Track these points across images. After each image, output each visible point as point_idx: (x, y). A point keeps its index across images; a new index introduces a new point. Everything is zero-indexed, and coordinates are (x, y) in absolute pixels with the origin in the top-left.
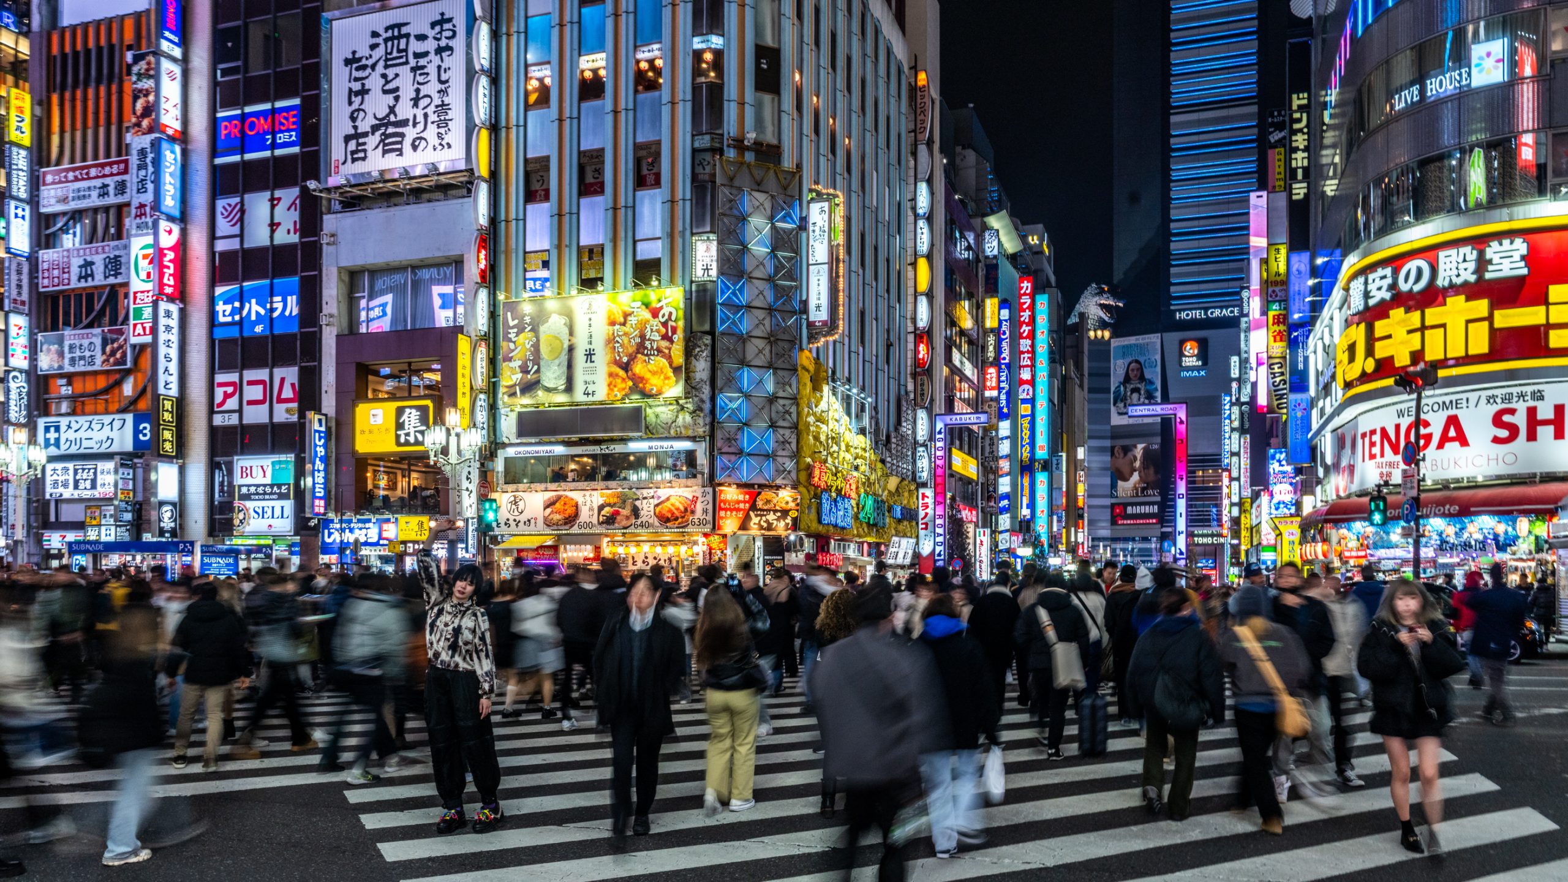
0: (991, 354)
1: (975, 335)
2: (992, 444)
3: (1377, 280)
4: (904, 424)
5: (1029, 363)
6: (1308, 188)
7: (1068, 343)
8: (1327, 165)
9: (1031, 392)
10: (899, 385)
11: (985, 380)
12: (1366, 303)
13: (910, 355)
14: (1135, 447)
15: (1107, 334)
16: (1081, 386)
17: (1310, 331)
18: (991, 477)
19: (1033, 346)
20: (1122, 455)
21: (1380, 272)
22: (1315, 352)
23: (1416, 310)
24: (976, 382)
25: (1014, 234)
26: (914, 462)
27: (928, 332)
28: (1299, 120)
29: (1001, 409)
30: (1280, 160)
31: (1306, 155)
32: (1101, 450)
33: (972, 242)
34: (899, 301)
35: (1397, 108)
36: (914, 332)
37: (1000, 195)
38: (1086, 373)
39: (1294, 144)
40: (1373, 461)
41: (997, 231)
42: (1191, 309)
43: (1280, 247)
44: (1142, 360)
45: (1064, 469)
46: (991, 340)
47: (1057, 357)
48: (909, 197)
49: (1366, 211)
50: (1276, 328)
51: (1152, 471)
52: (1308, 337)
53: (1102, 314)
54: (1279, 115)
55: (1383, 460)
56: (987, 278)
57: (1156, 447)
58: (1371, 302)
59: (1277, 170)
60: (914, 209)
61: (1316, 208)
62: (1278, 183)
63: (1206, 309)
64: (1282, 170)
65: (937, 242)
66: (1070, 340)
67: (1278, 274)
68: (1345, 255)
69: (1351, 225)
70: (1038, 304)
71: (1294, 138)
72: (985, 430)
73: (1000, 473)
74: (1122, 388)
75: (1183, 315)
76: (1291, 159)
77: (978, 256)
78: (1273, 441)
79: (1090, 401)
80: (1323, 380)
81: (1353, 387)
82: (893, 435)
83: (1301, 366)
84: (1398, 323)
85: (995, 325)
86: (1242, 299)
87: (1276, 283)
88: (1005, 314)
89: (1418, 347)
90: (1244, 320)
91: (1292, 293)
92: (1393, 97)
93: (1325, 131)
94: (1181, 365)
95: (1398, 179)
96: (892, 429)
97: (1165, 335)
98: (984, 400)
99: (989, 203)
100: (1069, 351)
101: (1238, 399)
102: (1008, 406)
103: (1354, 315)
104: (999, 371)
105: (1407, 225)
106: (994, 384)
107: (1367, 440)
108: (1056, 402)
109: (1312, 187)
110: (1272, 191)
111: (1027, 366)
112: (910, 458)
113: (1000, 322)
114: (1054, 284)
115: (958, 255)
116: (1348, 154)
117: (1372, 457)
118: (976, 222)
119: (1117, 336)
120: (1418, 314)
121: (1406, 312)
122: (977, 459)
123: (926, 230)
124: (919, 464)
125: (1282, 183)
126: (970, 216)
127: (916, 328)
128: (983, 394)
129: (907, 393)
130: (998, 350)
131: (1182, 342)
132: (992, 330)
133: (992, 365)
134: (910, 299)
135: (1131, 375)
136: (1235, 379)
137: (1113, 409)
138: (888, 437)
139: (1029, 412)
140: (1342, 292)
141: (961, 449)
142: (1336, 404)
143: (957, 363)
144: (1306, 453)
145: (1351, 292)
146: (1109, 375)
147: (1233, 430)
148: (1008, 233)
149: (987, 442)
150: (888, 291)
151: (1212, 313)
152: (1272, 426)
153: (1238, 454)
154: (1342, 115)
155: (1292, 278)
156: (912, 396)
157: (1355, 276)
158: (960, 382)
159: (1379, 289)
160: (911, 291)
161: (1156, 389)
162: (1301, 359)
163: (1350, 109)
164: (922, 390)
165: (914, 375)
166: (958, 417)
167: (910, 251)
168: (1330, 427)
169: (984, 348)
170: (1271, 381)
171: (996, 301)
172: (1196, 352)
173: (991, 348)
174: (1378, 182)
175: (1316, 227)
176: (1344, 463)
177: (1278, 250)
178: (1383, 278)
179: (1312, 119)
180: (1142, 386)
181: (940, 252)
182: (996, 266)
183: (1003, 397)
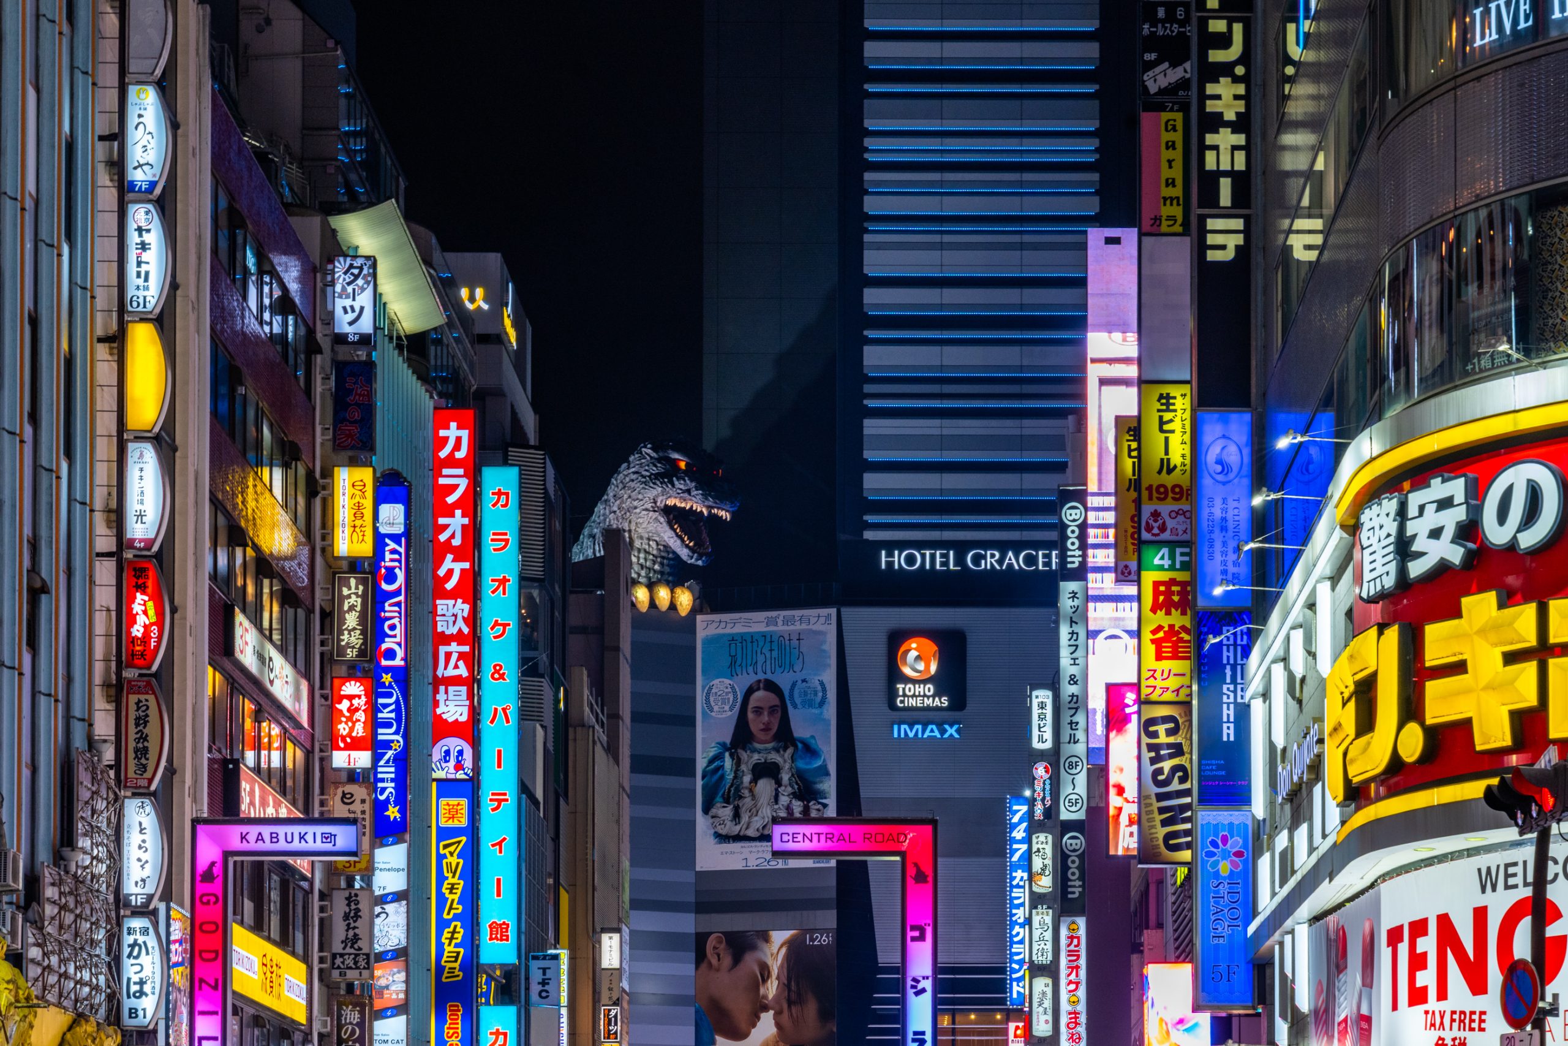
0: (351, 637)
1: (303, 574)
2: (353, 916)
3: (1430, 509)
4: (84, 843)
5: (463, 671)
6: (1247, 232)
7: (574, 619)
8: (1296, 174)
9: (468, 763)
10: (68, 717)
11: (332, 716)
12: (1402, 571)
13: (101, 624)
14: (767, 939)
15: (685, 599)
16: (612, 749)
17: (1252, 636)
18: (351, 1016)
19: (473, 620)
20: (727, 960)
21: (1438, 489)
22: (1266, 695)
23: (1526, 600)
24: (304, 720)
25: (420, 275)
26: (115, 965)
27: (159, 556)
28: (1224, 41)
29: (380, 807)
30: (1170, 146)
31: (1240, 139)
32: (668, 943)
33: (294, 287)
34: (69, 454)
35: (1478, 43)
36: (116, 555)
37: (372, 149)
38: (626, 709)
39: (1211, 106)
40: (1421, 1008)
41: (372, 261)
42: (920, 545)
43: (1175, 391)
44: (784, 680)
45: (564, 999)
46: (352, 594)
47: (543, 658)
48: (102, 128)
49: (1399, 311)
50: (1161, 619)
51: (811, 1009)
52: (1246, 652)
53: (669, 537)
54: (1171, 17)
55: (1446, 1006)
56: (340, 400)
57: (824, 940)
58: (1416, 569)
59: (1166, 173)
60: (118, 166)
61: (1267, 291)
62: (1166, 211)
63: (962, 548)
64: (1177, 173)
65: (188, 278)
66: (579, 609)
67: (1166, 467)
68: (1346, 431)
69: (1361, 347)
70: (488, 498)
71: (1211, 89)
72: (331, 871)
73: (378, 1004)
74: (728, 763)
75: (899, 559)
76: (1203, 148)
77: (311, 332)
78: (1149, 937)
79: (637, 796)
80: (1290, 774)
81: (1370, 801)
82: (48, 875)
83: (1228, 732)
84: (1482, 632)
85: (365, 549)
86: (1063, 527)
87: (1162, 493)
88: (393, 516)
89: (1531, 699)
90: (1068, 587)
91: (1204, 524)
92: (1466, 10)
93: (1290, 80)
94: (892, 706)
95: (1479, 235)
96: (43, 855)
97: (847, 612)
98: (330, 778)
99: (343, 169)
100: (575, 643)
101: (1051, 812)
102: (401, 799)
103: (1371, 600)
104: (375, 691)
105: (1503, 368)
106: (359, 730)
107: (1403, 948)
108: (539, 794)
109: (1256, 229)
110: (1150, 231)
111: (456, 681)
112: (101, 950)
113: (379, 540)
114: (532, 438)
115: (252, 325)
116: (1355, 153)
117: (1418, 996)
118: (307, 227)
119: (716, 609)
120: (1529, 611)
121: (1501, 606)
122: (306, 959)
123: (154, 237)
124: (130, 970)
125: (1177, 211)
126: (290, 208)
127: (122, 542)
128: (325, 761)
129: (92, 744)
130: (373, 627)
131: (896, 639)
132: (354, 565)
133: (353, 672)
134: (105, 449)
135: (755, 724)
136: (1041, 755)
137: (702, 822)
138: (33, 882)
139: (463, 822)
140: (1338, 533)
141: (258, 927)
142: (1324, 846)
143: (247, 658)
144: (1241, 977)
145: (1364, 534)
146: (691, 722)
147: (1037, 900)
148: (400, 272)
149: (339, 906)
150: (34, 418)
151: (977, 559)
152: (1145, 894)
153: (1050, 970)
154: (1340, 40)
155: (1207, 481)
156: (108, 755)
157: (1372, 493)
158: (258, 717)
159: (1435, 534)
160: (106, 423)
161: (824, 771)
162: (1228, 712)
163: (1360, 27)
164: (143, 738)
165: (116, 691)
166: (253, 831)
167: (104, 299)
168: (1305, 911)
169: (330, 618)
170: (1149, 769)
171: (366, 475)
172: (933, 668)
173: (352, 620)
174: (1430, 239)
175: (1266, 347)
176: (1344, 1010)
177: (1166, 401)
178: (1445, 504)
179: (1258, 40)
180: (783, 759)
181: (197, 307)
182: (368, 369)
183: (387, 772)
